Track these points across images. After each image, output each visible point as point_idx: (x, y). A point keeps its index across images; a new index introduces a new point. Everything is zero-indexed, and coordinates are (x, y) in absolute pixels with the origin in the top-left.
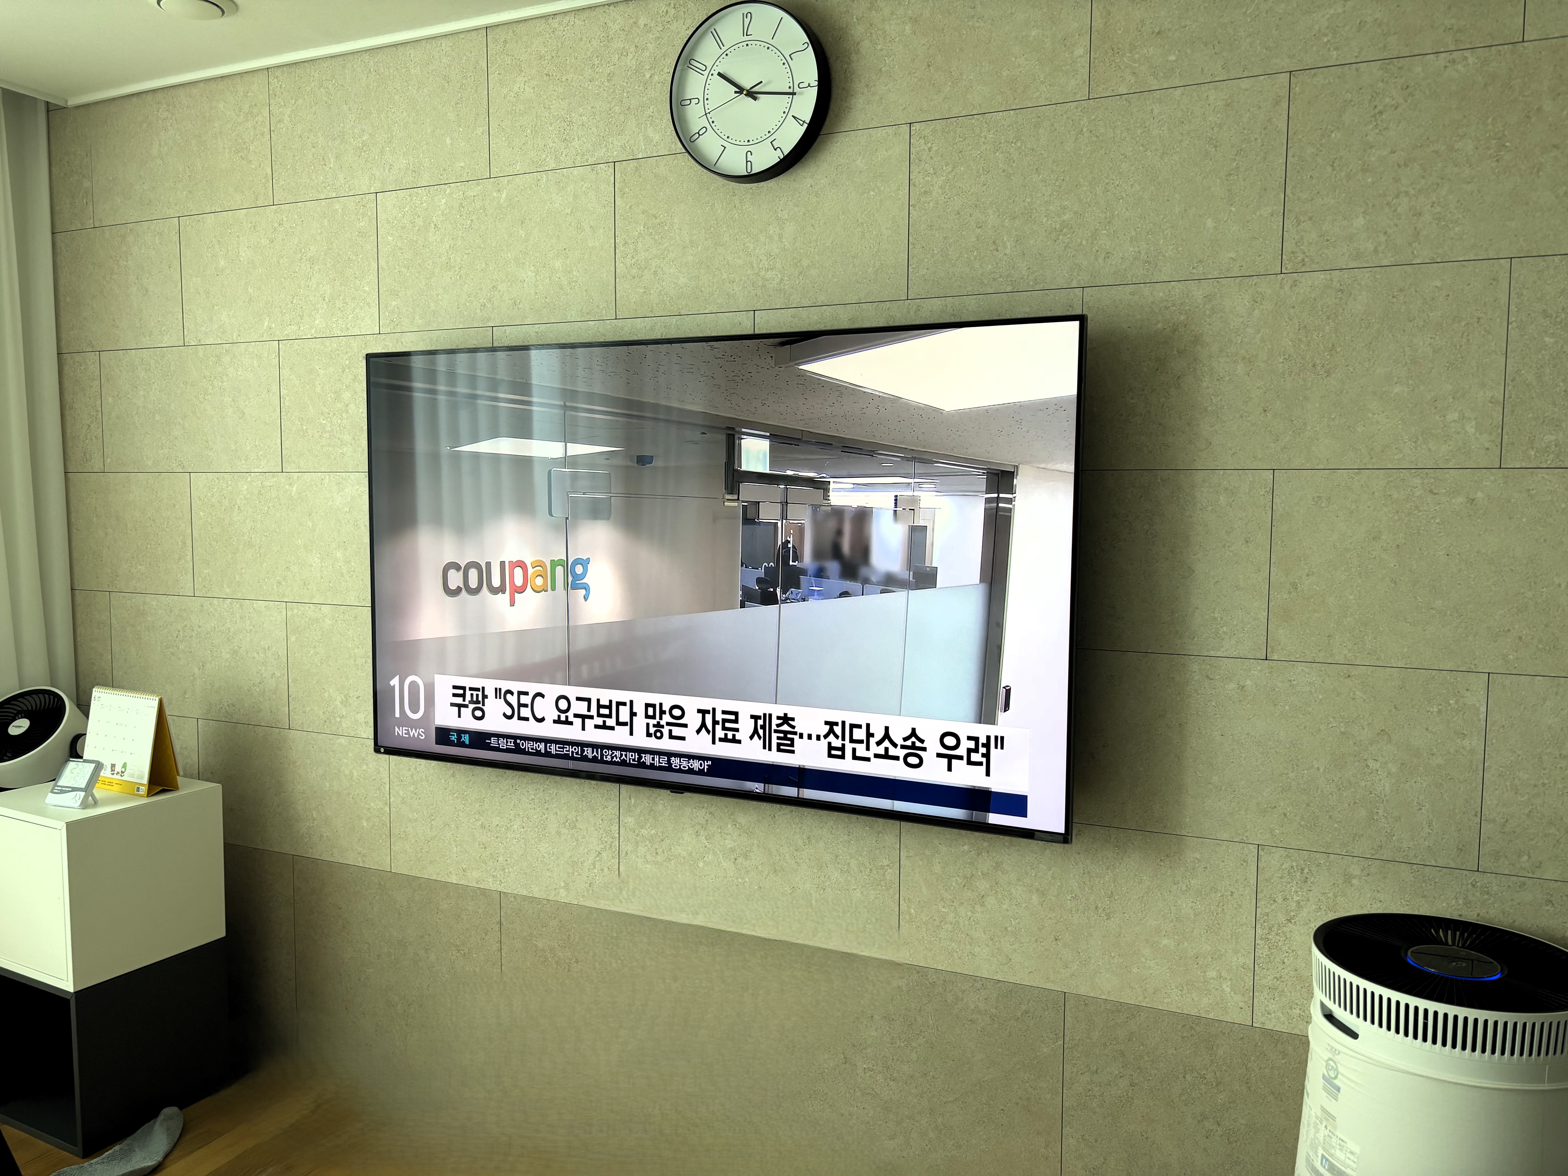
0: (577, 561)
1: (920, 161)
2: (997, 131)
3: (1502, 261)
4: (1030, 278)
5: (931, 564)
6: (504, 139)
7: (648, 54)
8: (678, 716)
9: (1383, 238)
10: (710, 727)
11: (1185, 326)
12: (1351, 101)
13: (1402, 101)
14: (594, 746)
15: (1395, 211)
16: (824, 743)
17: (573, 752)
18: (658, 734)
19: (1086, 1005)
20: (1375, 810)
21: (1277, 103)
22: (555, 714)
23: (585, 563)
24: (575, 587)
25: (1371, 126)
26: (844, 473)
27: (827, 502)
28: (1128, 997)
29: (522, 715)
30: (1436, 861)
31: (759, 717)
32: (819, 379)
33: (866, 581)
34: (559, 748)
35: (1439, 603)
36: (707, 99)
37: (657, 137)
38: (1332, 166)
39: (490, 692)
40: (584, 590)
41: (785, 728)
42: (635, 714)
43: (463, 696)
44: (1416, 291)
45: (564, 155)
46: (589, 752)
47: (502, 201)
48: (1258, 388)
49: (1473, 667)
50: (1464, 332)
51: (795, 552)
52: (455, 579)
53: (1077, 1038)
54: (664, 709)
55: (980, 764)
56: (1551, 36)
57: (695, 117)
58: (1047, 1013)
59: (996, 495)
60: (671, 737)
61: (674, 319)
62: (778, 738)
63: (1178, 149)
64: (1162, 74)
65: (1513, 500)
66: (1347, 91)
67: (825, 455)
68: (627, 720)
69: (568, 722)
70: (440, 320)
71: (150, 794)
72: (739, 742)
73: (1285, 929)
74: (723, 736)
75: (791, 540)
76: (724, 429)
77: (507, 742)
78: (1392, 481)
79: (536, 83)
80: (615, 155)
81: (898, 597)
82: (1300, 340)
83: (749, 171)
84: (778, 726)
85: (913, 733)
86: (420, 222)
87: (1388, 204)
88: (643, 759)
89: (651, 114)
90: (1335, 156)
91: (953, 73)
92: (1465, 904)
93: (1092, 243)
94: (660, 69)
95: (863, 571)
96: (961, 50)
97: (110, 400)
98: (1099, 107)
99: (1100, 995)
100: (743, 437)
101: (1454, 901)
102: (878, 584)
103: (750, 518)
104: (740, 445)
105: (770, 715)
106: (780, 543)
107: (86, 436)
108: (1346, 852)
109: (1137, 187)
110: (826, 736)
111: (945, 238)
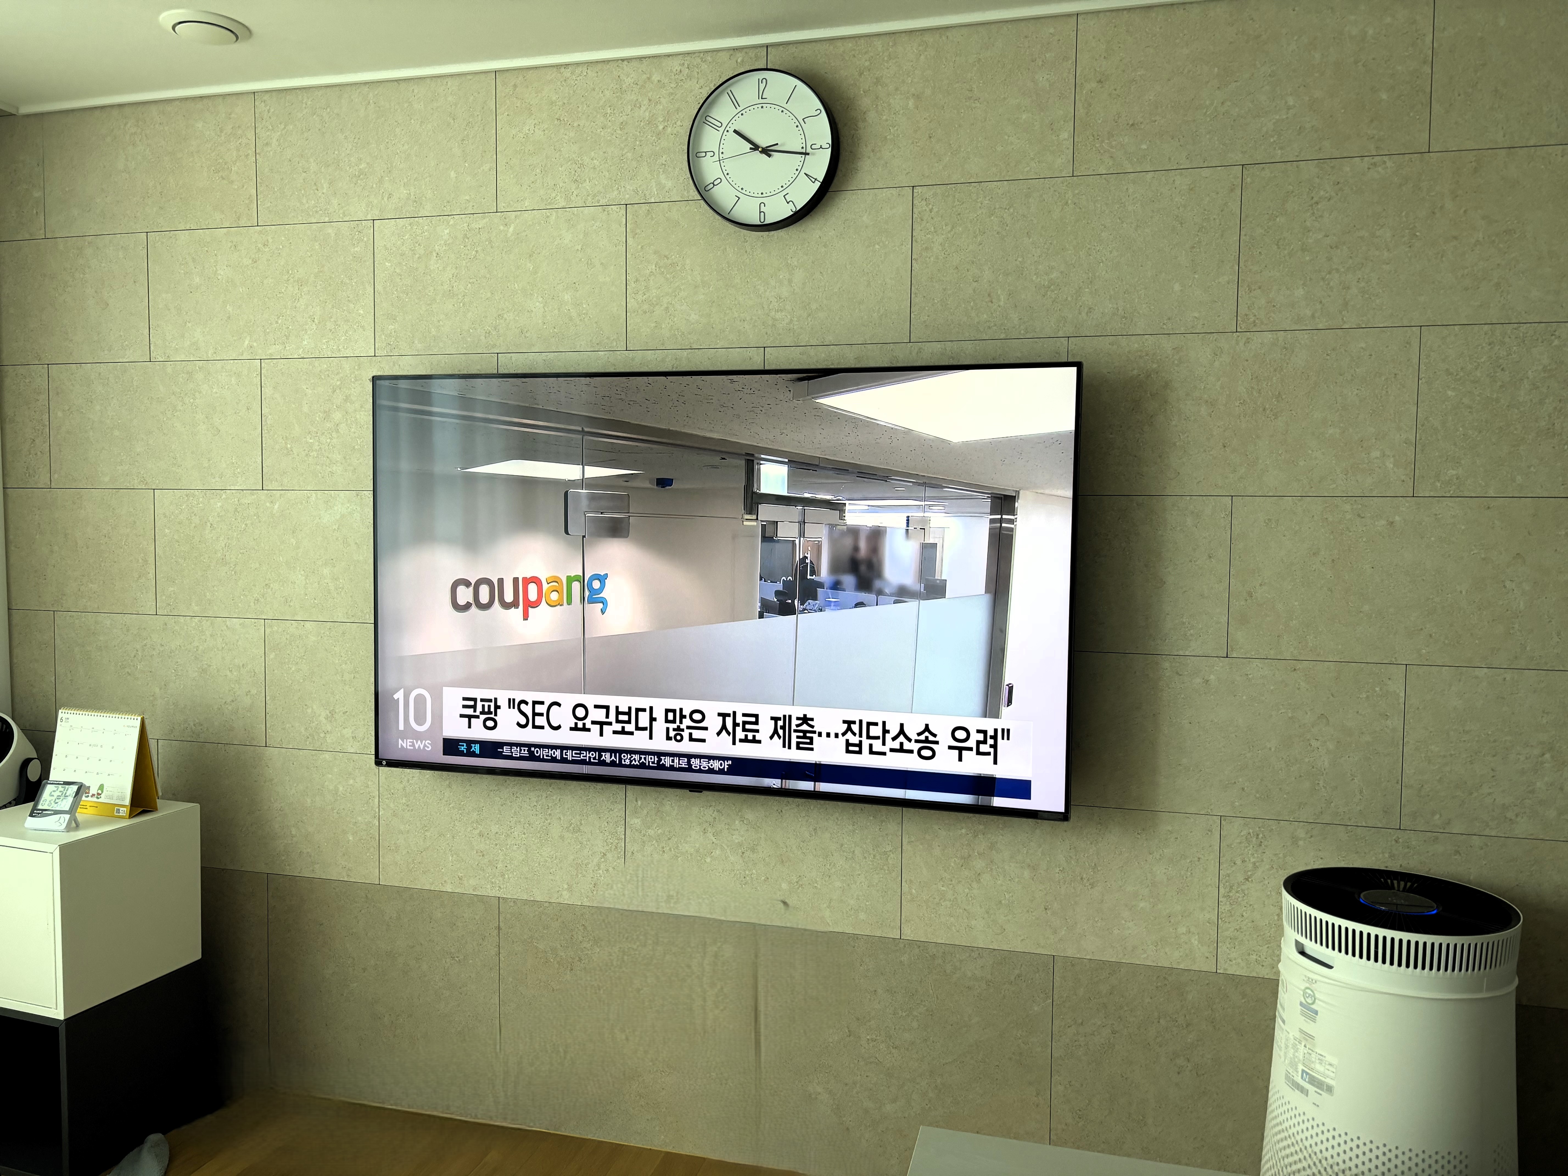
0: (597, 577)
1: (922, 220)
2: (992, 198)
3: (1414, 329)
4: (1022, 327)
5: (941, 577)
6: (512, 176)
7: (661, 107)
8: (698, 719)
9: (1319, 306)
10: (730, 729)
11: (1157, 373)
12: (1293, 192)
13: (1334, 194)
14: (612, 751)
15: (1329, 284)
16: (842, 740)
17: (590, 758)
18: (679, 738)
19: (1073, 965)
20: (1317, 782)
21: (1232, 190)
22: (572, 722)
23: (602, 579)
24: (592, 601)
25: (1309, 214)
26: (860, 496)
27: (842, 521)
28: (1110, 956)
29: (536, 724)
30: (1366, 823)
31: (779, 719)
32: (835, 412)
33: (880, 592)
34: (575, 754)
35: (1366, 608)
36: (722, 153)
37: (669, 184)
38: (1277, 245)
39: (503, 702)
40: (601, 604)
41: (805, 727)
42: (655, 719)
43: (474, 707)
44: (1346, 351)
45: (574, 195)
46: (607, 757)
47: (509, 235)
48: (1219, 427)
49: (1393, 660)
50: (1383, 386)
51: (812, 568)
52: (465, 595)
53: (1065, 995)
54: (684, 714)
55: (988, 754)
56: (1450, 150)
57: (710, 169)
58: (1037, 975)
59: (999, 517)
60: (691, 739)
61: (685, 353)
62: (798, 737)
63: (1149, 223)
64: (1135, 160)
65: (1424, 523)
66: (1290, 184)
67: (841, 479)
68: (647, 725)
69: (585, 729)
70: (441, 345)
71: (132, 815)
72: (759, 742)
73: (1243, 887)
74: (743, 738)
75: (809, 556)
76: (744, 455)
77: (521, 750)
78: (1328, 507)
79: (547, 126)
80: (627, 198)
81: (911, 606)
82: (1252, 388)
83: (762, 221)
84: (798, 726)
85: (927, 728)
86: (421, 251)
87: (1323, 279)
88: (663, 761)
89: (664, 162)
90: (1279, 237)
91: (953, 146)
92: (1390, 857)
93: (1076, 299)
94: (674, 122)
95: (877, 584)
96: (960, 126)
97: (60, 414)
98: (1081, 184)
99: (1085, 956)
100: (762, 462)
101: (1381, 855)
102: (891, 595)
103: (768, 536)
104: (759, 470)
105: (790, 717)
106: (798, 559)
107: (29, 451)
108: (1294, 818)
109: (1115, 253)
110: (844, 734)
111: (945, 290)
